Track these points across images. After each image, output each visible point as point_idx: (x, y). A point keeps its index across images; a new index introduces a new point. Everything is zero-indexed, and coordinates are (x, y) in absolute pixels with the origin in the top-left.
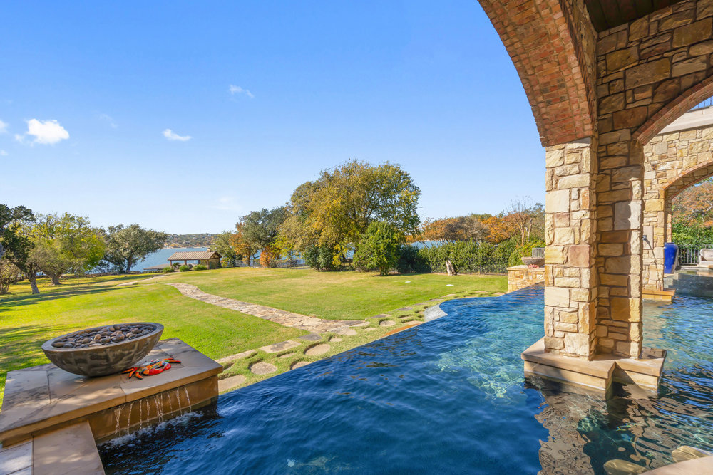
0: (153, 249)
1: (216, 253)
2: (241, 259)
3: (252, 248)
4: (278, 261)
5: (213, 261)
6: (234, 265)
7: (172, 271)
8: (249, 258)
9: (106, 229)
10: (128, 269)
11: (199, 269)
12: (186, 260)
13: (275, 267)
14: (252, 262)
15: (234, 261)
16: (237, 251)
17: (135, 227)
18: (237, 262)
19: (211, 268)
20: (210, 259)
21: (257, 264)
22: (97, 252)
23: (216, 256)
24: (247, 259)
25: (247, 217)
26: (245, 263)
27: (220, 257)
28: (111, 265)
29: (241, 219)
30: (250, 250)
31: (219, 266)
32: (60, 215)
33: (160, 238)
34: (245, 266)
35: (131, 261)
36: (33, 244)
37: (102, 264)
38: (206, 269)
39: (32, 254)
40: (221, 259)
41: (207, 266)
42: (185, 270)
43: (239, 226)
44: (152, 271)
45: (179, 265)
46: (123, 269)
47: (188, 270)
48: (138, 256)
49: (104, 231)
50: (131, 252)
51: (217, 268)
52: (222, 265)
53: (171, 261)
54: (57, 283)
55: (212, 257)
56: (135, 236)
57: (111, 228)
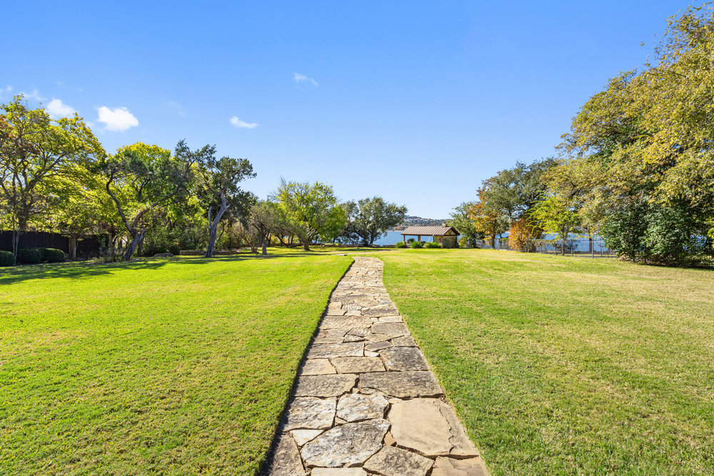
1: (453, 229)
2: (483, 238)
3: (499, 221)
4: (539, 241)
5: (449, 238)
6: (474, 246)
7: (405, 247)
8: (494, 237)
9: (357, 203)
10: (372, 242)
11: (431, 247)
12: (419, 236)
13: (533, 250)
14: (497, 242)
15: (474, 240)
16: (478, 226)
17: (378, 200)
18: (478, 242)
19: (445, 247)
20: (445, 235)
21: (505, 246)
22: (337, 221)
23: (453, 233)
24: (490, 237)
25: (493, 180)
26: (487, 243)
27: (458, 234)
28: (361, 239)
29: (485, 184)
30: (495, 224)
31: (456, 246)
32: (312, 185)
33: (400, 212)
34: (488, 248)
35: (375, 235)
37: (355, 237)
38: (439, 247)
40: (459, 237)
41: (440, 244)
42: (418, 247)
43: (480, 193)
44: (389, 247)
45: (412, 240)
46: (367, 242)
47: (421, 247)
48: (379, 230)
49: (355, 205)
50: (374, 225)
51: (452, 248)
52: (460, 244)
53: (404, 235)
54: (307, 249)
55: (448, 234)
56: (376, 208)
57: (361, 202)
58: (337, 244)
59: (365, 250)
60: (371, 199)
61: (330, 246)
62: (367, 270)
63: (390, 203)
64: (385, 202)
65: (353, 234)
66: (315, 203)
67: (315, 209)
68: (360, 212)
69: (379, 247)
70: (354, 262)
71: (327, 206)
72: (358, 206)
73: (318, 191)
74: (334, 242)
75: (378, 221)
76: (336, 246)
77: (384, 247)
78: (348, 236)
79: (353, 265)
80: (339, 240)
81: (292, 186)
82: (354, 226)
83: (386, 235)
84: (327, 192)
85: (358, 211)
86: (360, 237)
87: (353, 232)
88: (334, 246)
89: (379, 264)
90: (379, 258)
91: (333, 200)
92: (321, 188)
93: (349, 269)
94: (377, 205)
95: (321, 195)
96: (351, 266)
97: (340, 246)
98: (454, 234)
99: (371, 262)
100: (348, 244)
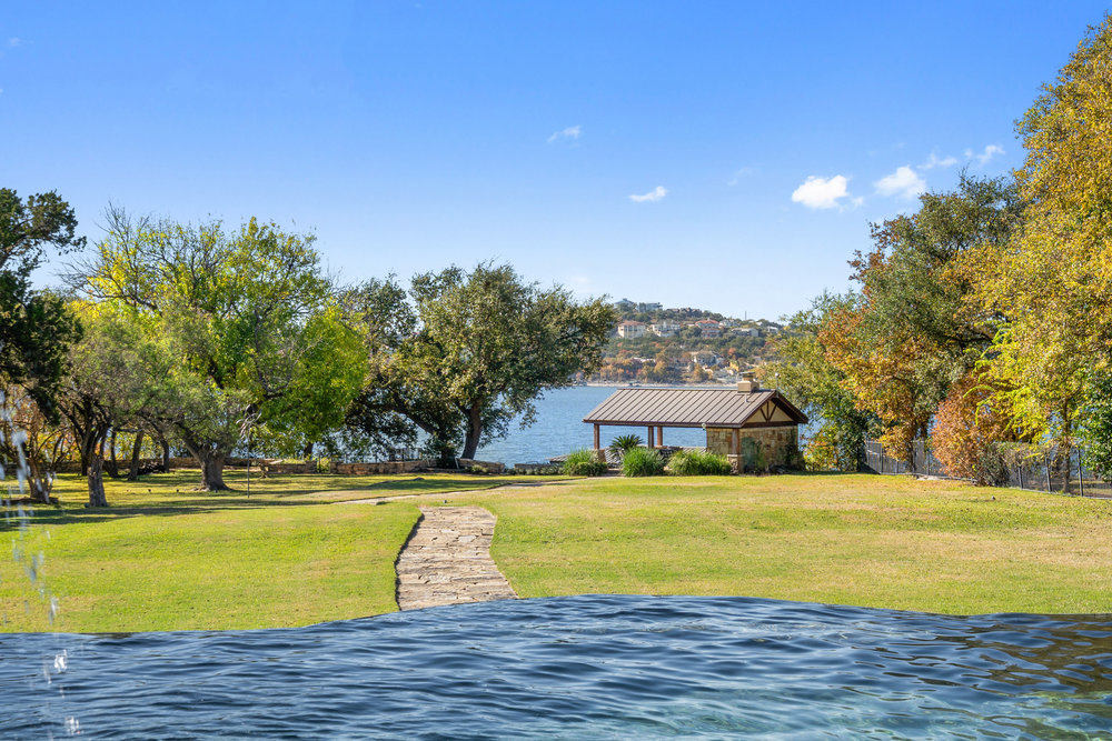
0: (557, 374)
1: (778, 400)
5: (764, 436)
6: (860, 463)
7: (600, 470)
8: (911, 434)
9: (405, 285)
10: (469, 452)
11: (696, 468)
12: (650, 425)
17: (496, 282)
19: (748, 469)
20: (746, 425)
22: (335, 374)
23: (779, 416)
24: (898, 434)
26: (893, 454)
27: (797, 418)
28: (423, 437)
29: (883, 238)
31: (791, 463)
32: (232, 231)
33: (586, 326)
35: (480, 418)
36: (80, 329)
37: (397, 430)
38: (726, 471)
39: (84, 358)
41: (730, 459)
42: (648, 469)
44: (539, 469)
45: (629, 444)
46: (451, 452)
47: (658, 471)
48: (500, 401)
49: (399, 295)
50: (479, 380)
51: (774, 471)
52: (809, 456)
53: (597, 424)
54: (217, 485)
55: (759, 418)
56: (487, 313)
57: (423, 285)
58: (324, 462)
59: (445, 484)
60: (468, 268)
61: (296, 470)
62: (457, 533)
63: (545, 287)
64: (524, 284)
65: (390, 417)
66: (243, 305)
67: (250, 332)
68: (420, 326)
69: (497, 469)
70: (422, 518)
71: (292, 313)
72: (411, 301)
73: (257, 256)
74: (308, 450)
75: (494, 366)
76: (320, 471)
77: (521, 469)
78: (369, 427)
79: (422, 524)
80: (331, 445)
81: (159, 241)
82: (396, 385)
83: (530, 419)
84: (293, 256)
85: (413, 321)
86: (420, 430)
87: (387, 407)
88: (313, 469)
89: (486, 521)
90: (488, 507)
91: (314, 288)
92: (268, 244)
93: (413, 534)
94: (491, 299)
95: (271, 271)
96: (416, 526)
97: (336, 470)
98: (788, 419)
99: (466, 517)
100: (371, 459)
